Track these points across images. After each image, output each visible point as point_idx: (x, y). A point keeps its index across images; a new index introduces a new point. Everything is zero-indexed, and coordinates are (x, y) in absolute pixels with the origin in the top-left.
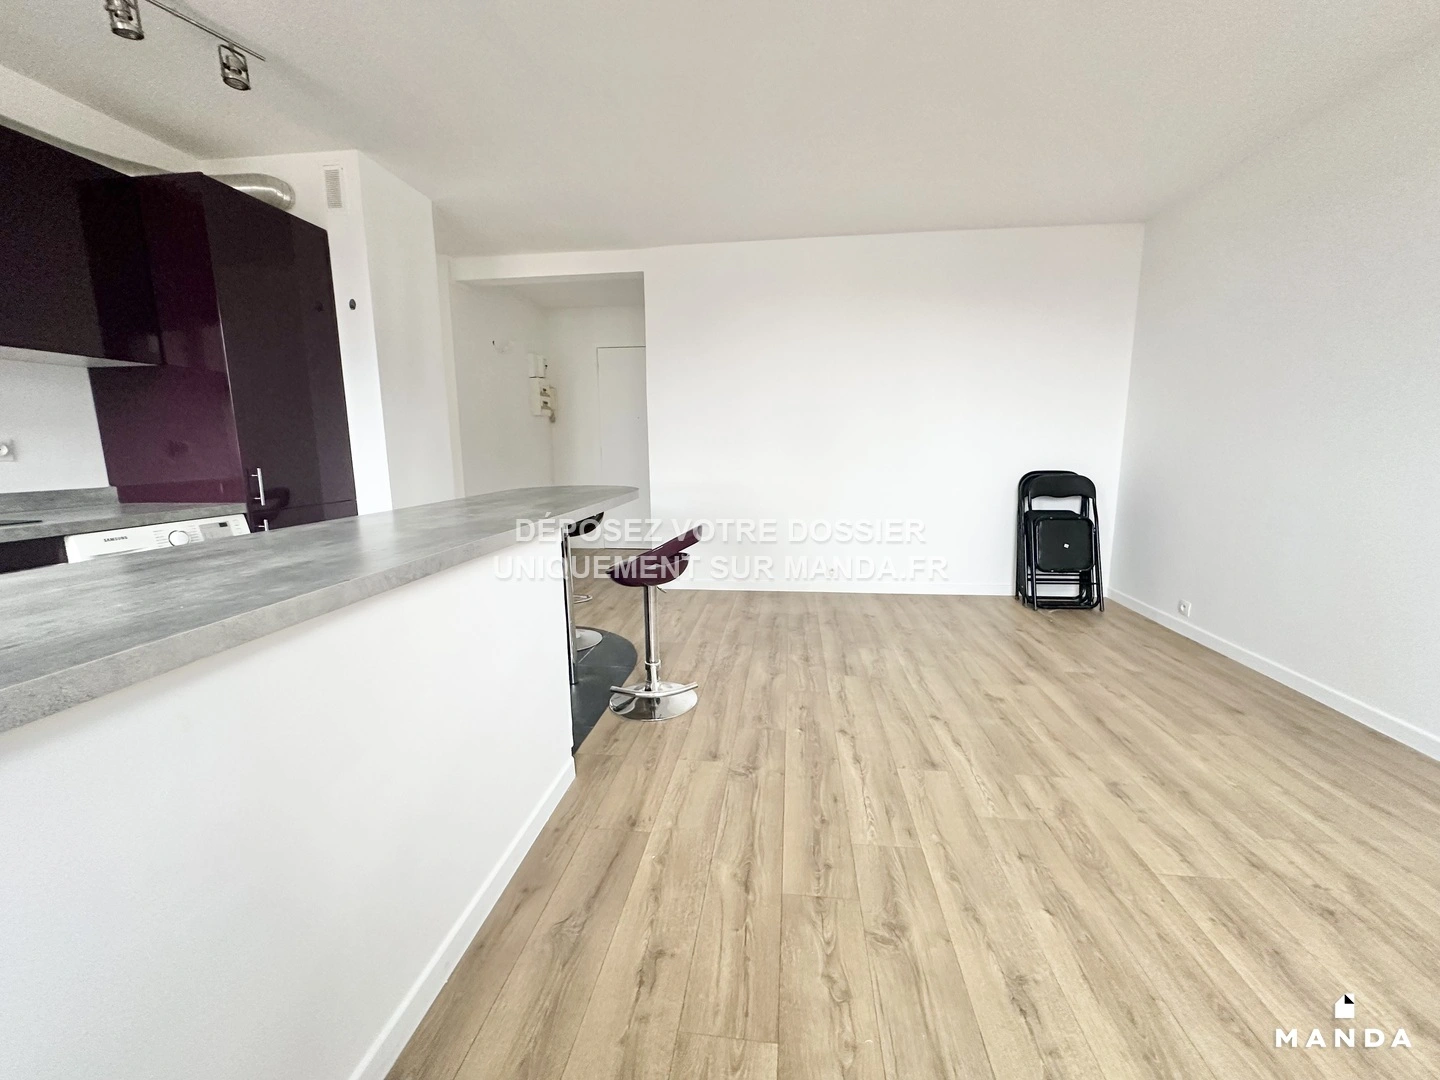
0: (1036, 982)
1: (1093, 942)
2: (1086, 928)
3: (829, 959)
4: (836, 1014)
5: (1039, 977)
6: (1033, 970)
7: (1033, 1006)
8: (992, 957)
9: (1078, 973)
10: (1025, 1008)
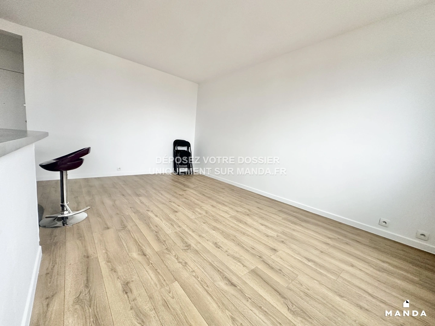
0: (218, 242)
1: (223, 232)
2: (220, 230)
3: (177, 259)
4: (186, 268)
5: (218, 241)
6: (217, 241)
7: (220, 246)
8: (209, 242)
9: (224, 238)
10: (219, 247)
